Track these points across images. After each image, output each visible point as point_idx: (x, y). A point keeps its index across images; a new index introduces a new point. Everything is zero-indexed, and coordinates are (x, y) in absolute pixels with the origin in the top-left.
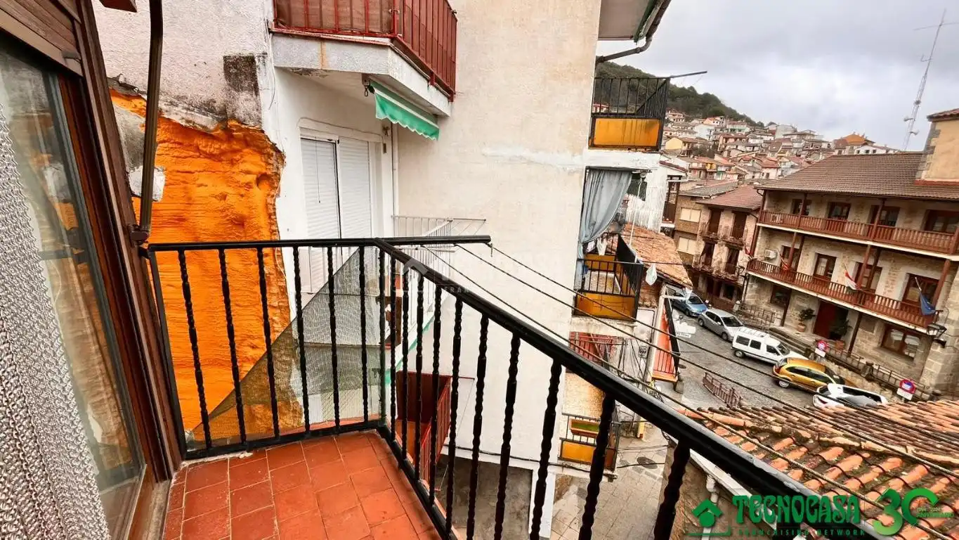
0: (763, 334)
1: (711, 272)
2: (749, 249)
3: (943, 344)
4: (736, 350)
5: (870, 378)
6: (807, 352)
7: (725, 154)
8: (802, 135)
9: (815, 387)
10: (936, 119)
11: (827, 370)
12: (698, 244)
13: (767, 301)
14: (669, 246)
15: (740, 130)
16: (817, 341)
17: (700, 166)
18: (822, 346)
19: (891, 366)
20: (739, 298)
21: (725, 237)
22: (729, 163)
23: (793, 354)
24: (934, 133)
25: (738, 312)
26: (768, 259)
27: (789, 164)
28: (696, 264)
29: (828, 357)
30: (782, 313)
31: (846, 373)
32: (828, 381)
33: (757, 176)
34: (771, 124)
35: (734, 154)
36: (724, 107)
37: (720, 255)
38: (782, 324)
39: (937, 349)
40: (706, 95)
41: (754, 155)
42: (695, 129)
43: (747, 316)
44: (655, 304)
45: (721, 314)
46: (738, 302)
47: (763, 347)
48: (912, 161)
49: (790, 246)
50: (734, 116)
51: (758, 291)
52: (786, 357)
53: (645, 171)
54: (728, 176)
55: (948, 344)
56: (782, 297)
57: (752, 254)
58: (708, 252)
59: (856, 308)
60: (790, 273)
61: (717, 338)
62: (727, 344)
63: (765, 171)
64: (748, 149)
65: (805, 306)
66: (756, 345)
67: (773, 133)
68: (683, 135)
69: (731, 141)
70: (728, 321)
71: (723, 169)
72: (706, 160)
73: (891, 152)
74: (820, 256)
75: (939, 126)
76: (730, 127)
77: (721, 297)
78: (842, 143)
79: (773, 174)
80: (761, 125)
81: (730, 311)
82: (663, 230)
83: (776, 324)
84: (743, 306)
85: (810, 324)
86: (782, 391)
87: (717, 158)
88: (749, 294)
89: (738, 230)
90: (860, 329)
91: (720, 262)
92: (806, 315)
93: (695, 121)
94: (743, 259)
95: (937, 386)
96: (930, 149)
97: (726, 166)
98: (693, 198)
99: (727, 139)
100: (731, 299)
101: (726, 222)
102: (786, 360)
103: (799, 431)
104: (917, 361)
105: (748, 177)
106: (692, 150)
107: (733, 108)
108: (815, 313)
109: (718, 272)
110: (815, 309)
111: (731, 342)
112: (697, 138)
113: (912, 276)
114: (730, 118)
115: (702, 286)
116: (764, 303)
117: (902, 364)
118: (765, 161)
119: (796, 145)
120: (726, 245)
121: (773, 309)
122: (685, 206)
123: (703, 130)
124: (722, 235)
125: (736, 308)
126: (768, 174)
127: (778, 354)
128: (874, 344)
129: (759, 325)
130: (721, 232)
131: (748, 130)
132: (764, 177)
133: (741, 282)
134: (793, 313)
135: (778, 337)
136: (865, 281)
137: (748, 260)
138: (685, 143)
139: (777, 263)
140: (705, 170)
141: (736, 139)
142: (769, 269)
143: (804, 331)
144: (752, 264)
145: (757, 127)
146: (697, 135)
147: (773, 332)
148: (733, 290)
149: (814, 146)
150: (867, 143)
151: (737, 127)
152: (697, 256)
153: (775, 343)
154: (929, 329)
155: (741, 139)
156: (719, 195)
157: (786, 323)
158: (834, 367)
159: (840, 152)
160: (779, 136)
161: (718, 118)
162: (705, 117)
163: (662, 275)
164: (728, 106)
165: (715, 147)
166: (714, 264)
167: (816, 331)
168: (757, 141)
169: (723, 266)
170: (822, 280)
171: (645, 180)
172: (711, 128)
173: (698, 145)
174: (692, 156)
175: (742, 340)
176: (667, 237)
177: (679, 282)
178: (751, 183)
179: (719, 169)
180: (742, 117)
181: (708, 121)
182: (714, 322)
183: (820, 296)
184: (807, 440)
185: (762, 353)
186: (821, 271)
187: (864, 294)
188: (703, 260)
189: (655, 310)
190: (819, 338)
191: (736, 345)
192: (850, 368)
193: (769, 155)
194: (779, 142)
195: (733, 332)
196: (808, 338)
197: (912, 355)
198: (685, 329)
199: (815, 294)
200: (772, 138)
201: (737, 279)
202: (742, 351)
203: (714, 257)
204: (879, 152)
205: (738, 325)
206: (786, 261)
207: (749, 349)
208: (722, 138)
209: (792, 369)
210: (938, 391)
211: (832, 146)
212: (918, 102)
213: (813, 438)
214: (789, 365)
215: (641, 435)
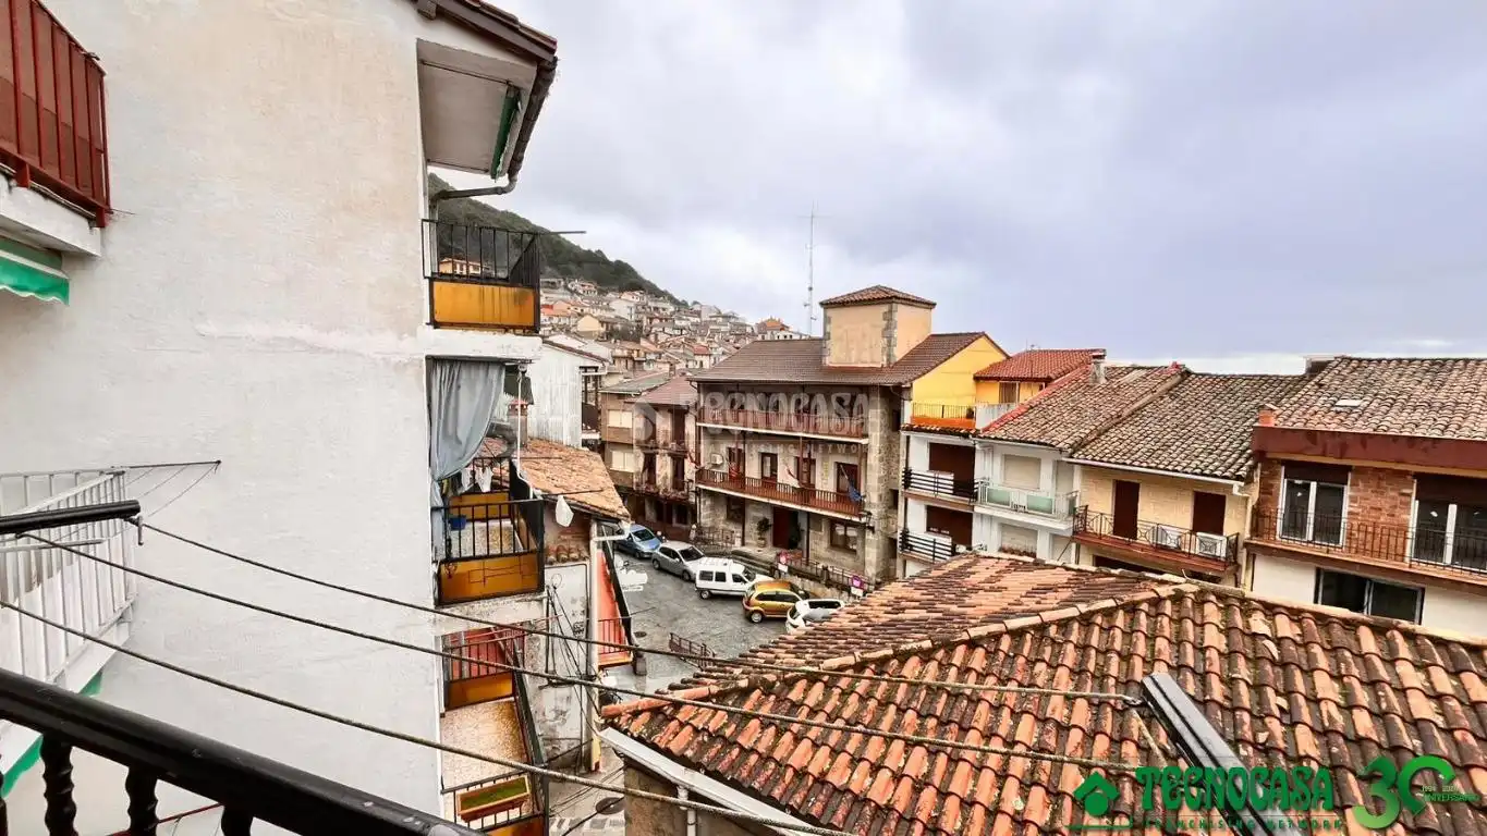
0: (726, 561)
1: (658, 493)
2: (693, 455)
3: (872, 529)
4: (701, 591)
5: (829, 585)
6: (772, 571)
7: (652, 337)
8: (726, 317)
9: (784, 611)
10: (827, 305)
11: (793, 588)
12: (637, 457)
13: (722, 518)
14: (595, 464)
15: (664, 309)
16: (778, 555)
17: (625, 353)
18: (783, 559)
19: (840, 565)
20: (695, 522)
21: (665, 444)
22: (658, 349)
23: (760, 578)
24: (827, 320)
25: (697, 540)
26: (716, 466)
27: (721, 349)
28: (638, 485)
29: (792, 571)
30: (741, 530)
31: (809, 585)
32: (795, 600)
33: (691, 364)
34: (695, 303)
35: (662, 338)
36: (641, 279)
37: (664, 467)
38: (743, 544)
39: (869, 536)
40: (619, 262)
41: (683, 340)
42: (613, 305)
43: (705, 542)
44: (585, 554)
45: (678, 546)
46: (694, 526)
47: (729, 578)
48: (816, 346)
49: (733, 446)
50: (654, 292)
51: (712, 508)
52: (754, 582)
53: (524, 362)
54: (660, 366)
55: (876, 529)
56: (736, 510)
57: (697, 462)
58: (650, 465)
59: (804, 508)
60: (738, 479)
61: (678, 581)
62: (691, 586)
63: (698, 358)
64: (676, 332)
65: (760, 515)
66: (721, 577)
67: (698, 314)
68: (598, 313)
69: (656, 322)
70: (689, 555)
71: (653, 357)
72: (630, 345)
73: (803, 338)
74: (763, 455)
75: (832, 313)
76: (652, 304)
77: (675, 524)
78: (763, 327)
79: (707, 362)
80: (685, 304)
81: (687, 540)
82: (585, 443)
83: (737, 546)
84: (700, 530)
85: (769, 535)
86: (756, 627)
87: (643, 342)
88: (704, 513)
89: (679, 433)
90: (811, 531)
91: (665, 478)
92: (763, 526)
93: (610, 295)
94: (690, 470)
95: (877, 575)
96: (827, 335)
97: (655, 353)
98: (620, 396)
99: (651, 319)
100: (686, 523)
101: (664, 424)
102: (753, 588)
103: (765, 676)
104: (859, 552)
105: (680, 366)
106: (611, 333)
107: (653, 281)
108: (771, 522)
109: (666, 490)
110: (769, 517)
111: (694, 581)
112: (617, 317)
113: (838, 464)
114: (650, 293)
115: (650, 514)
116: (722, 523)
117: (848, 560)
118: (695, 346)
119: (723, 329)
120: (670, 455)
121: (732, 527)
122: (612, 407)
123: (623, 306)
124: (662, 442)
125: (693, 535)
126: (701, 363)
127: (745, 582)
128: (825, 544)
129: (721, 550)
130: (661, 439)
131: (672, 309)
132: (698, 367)
133: (692, 499)
134: (751, 527)
135: (742, 560)
136: (805, 476)
137: (695, 470)
138: (602, 323)
139: (725, 469)
140: (632, 358)
141: (661, 320)
142: (718, 479)
143: (764, 546)
144: (700, 474)
145: (680, 305)
146: (617, 313)
147: (737, 556)
148: (686, 512)
149: (740, 331)
150: (783, 327)
151: (660, 305)
152: (638, 473)
153: (739, 569)
154: (860, 516)
155: (666, 320)
156: (650, 390)
157: (747, 541)
158: (797, 581)
159: (763, 337)
160: (705, 317)
161: (637, 293)
162: (622, 290)
163: (588, 509)
164: (647, 278)
165: (640, 328)
166: (659, 481)
167: (775, 544)
168: (683, 323)
169: (669, 482)
170: (769, 482)
171: (526, 375)
172: (632, 305)
173: (619, 326)
174: (613, 340)
175: (706, 576)
176: (591, 453)
177: (612, 515)
178: (684, 374)
179: (649, 357)
180: (664, 294)
181: (626, 296)
182: (671, 560)
183: (772, 502)
184: (774, 683)
185: (729, 585)
186: (767, 474)
187: (806, 492)
188: (645, 478)
189: (587, 562)
190: (779, 551)
191: (701, 584)
192: (813, 578)
193: (699, 339)
194: (706, 325)
195: (695, 567)
196: (769, 554)
197: (855, 547)
198: (633, 579)
199: (765, 500)
200: (698, 320)
201: (688, 496)
202: (709, 590)
203: (657, 472)
204: (796, 337)
205: (699, 557)
206: (733, 464)
207: (714, 585)
208: (645, 318)
209: (762, 597)
210: (879, 580)
211: (756, 331)
212: (811, 289)
213: (778, 677)
214: (758, 592)
215: (597, 765)
